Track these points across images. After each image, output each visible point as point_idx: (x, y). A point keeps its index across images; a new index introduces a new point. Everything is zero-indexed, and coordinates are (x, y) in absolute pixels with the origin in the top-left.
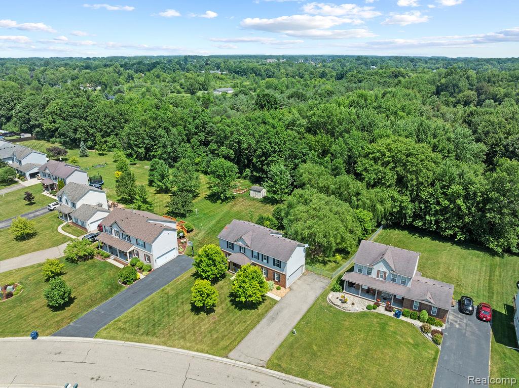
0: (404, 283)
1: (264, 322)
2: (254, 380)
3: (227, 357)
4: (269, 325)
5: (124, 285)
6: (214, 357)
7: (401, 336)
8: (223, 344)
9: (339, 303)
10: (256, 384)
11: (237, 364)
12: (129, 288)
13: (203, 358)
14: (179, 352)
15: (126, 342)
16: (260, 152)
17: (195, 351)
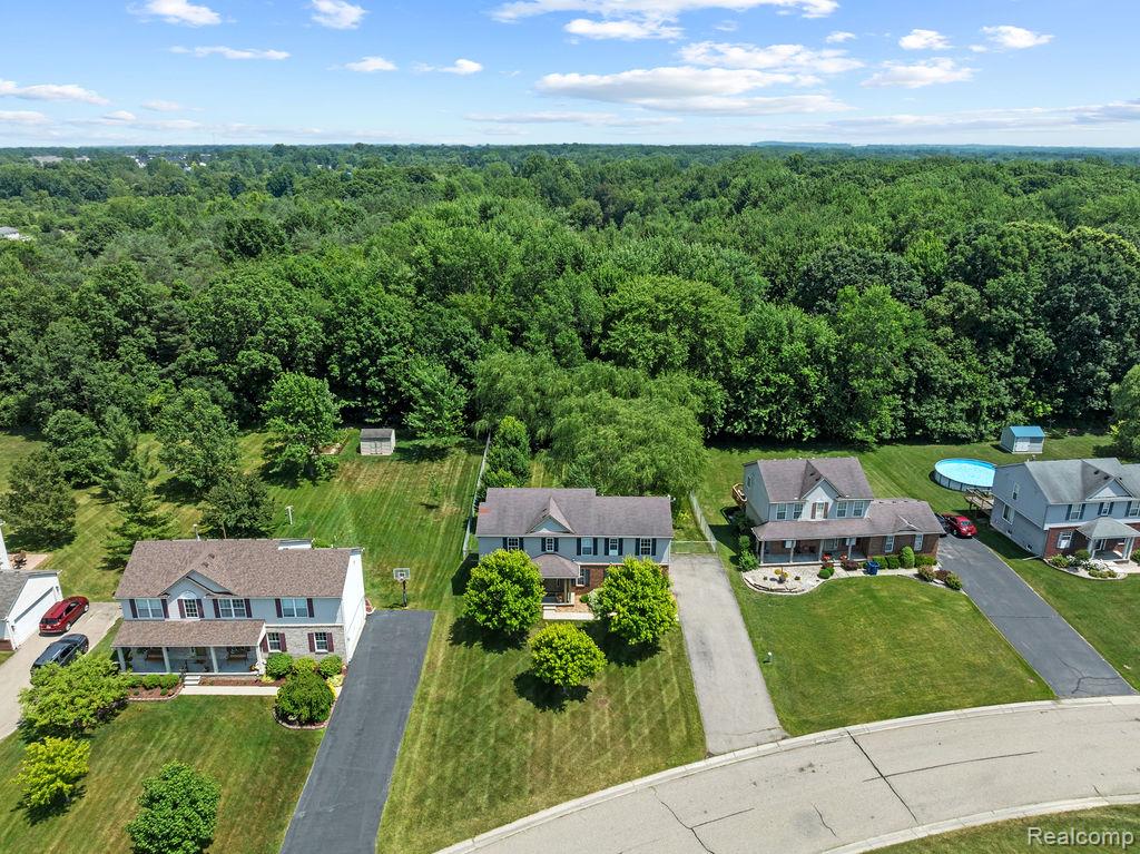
0: (858, 513)
1: (696, 666)
2: (799, 765)
3: (711, 755)
4: (711, 667)
5: (313, 727)
6: (688, 767)
7: (907, 598)
8: (675, 737)
9: (775, 585)
10: (810, 769)
11: (741, 757)
12: (332, 729)
13: (672, 780)
14: (614, 794)
15: (477, 838)
16: (354, 347)
17: (642, 776)
